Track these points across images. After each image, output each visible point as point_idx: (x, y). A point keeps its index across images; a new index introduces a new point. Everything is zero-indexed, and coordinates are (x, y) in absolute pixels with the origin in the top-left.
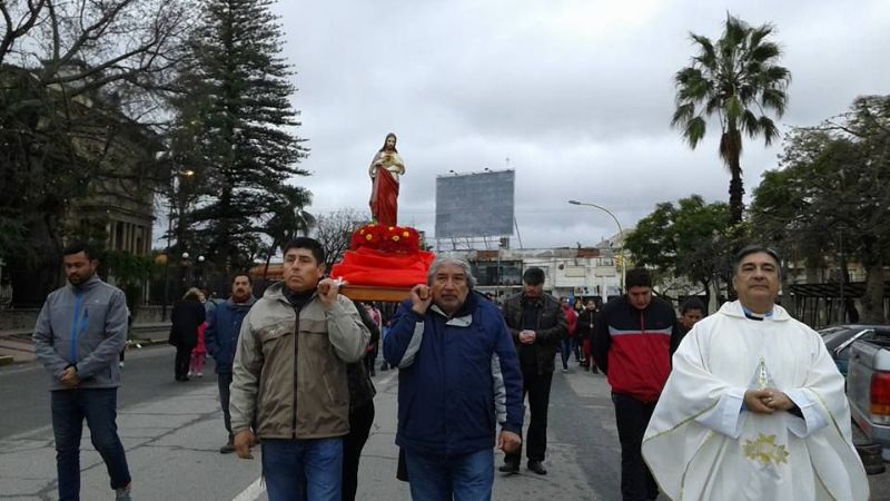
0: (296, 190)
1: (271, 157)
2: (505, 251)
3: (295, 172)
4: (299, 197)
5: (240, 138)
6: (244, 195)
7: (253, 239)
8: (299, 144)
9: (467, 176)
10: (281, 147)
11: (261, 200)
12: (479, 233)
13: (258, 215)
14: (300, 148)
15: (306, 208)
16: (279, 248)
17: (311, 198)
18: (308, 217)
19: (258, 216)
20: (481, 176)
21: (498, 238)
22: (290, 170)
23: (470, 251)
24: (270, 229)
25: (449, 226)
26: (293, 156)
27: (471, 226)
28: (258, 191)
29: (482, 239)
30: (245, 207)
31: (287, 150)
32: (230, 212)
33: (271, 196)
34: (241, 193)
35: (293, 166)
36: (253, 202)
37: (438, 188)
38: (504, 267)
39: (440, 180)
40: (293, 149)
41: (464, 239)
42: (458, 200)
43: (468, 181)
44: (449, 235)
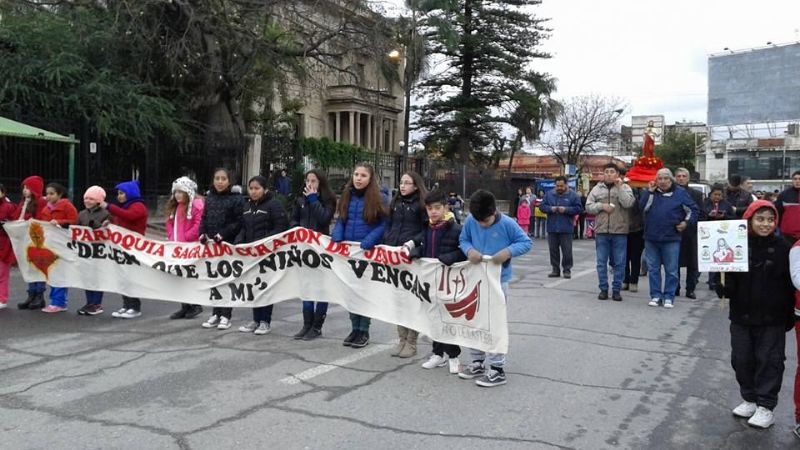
0: (538, 76)
1: (514, 41)
2: (794, 139)
3: (535, 55)
4: (542, 84)
5: (478, 24)
6: (485, 84)
7: (491, 129)
8: (539, 24)
9: (745, 53)
10: (521, 29)
11: (504, 87)
12: (761, 119)
13: (498, 103)
14: (541, 29)
15: (554, 96)
16: (524, 139)
17: (556, 84)
18: (553, 104)
19: (500, 106)
20: (763, 52)
21: (786, 124)
22: (529, 54)
23: (750, 139)
24: (514, 120)
25: (724, 112)
26: (534, 38)
27: (750, 111)
28: (495, 78)
29: (765, 125)
30: (488, 96)
31: (527, 32)
32: (470, 103)
33: (511, 83)
34: (483, 82)
35: (534, 49)
36: (492, 91)
37: (711, 69)
38: (793, 157)
39: (714, 60)
40: (533, 30)
41: (743, 127)
42: (734, 81)
43: (747, 59)
44: (725, 122)
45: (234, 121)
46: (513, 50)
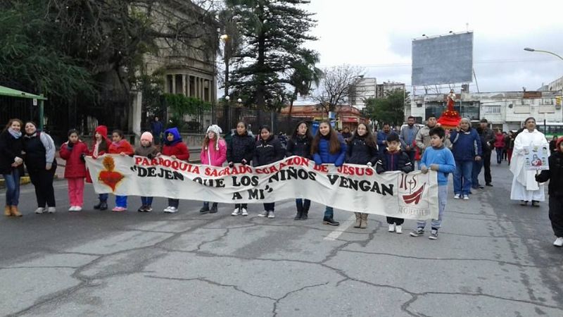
0: (309, 52)
1: (291, 28)
2: (466, 94)
3: (307, 38)
4: (310, 57)
5: (268, 15)
6: (273, 56)
7: (279, 87)
8: (309, 17)
9: (436, 38)
10: (297, 20)
11: (286, 59)
12: (445, 81)
13: (283, 70)
14: (310, 20)
15: (317, 65)
16: (299, 94)
17: (319, 57)
18: (318, 71)
19: (283, 71)
20: (446, 38)
21: (461, 84)
22: (304, 37)
23: (438, 94)
24: (293, 81)
25: (422, 77)
26: (305, 26)
27: (439, 76)
28: (281, 53)
29: (447, 85)
30: (275, 65)
31: (301, 22)
32: (263, 69)
33: (291, 56)
34: (271, 55)
35: (306, 34)
36: (279, 61)
37: (414, 48)
38: (465, 106)
39: (416, 42)
40: (305, 21)
41: (433, 86)
42: (429, 57)
43: (436, 42)
44: (423, 83)
45: (122, 82)
46: (291, 34)
